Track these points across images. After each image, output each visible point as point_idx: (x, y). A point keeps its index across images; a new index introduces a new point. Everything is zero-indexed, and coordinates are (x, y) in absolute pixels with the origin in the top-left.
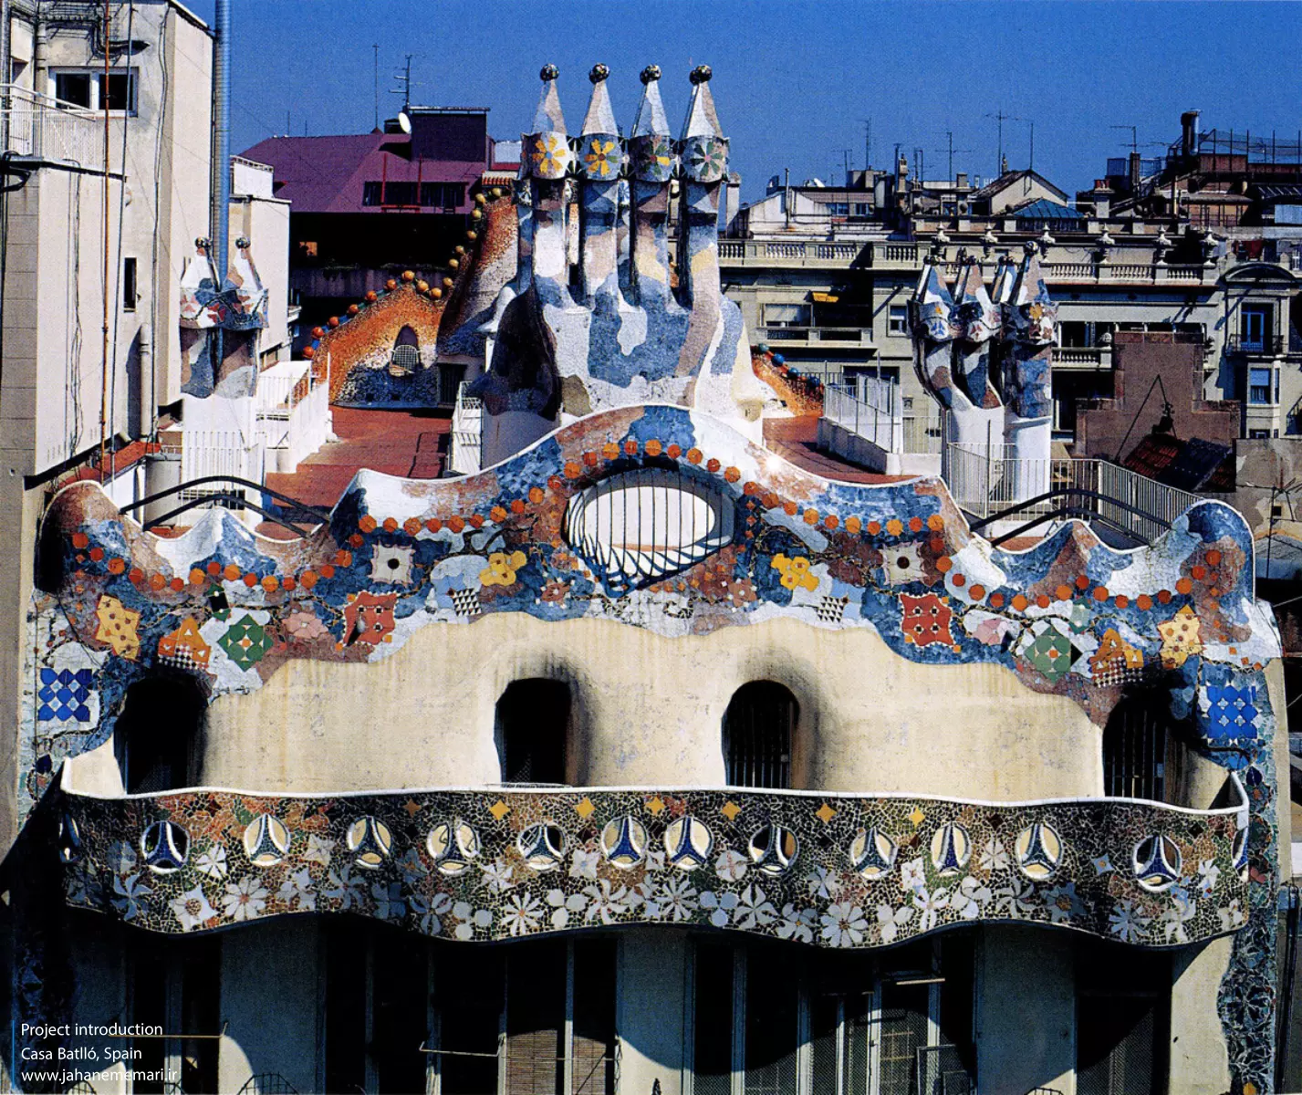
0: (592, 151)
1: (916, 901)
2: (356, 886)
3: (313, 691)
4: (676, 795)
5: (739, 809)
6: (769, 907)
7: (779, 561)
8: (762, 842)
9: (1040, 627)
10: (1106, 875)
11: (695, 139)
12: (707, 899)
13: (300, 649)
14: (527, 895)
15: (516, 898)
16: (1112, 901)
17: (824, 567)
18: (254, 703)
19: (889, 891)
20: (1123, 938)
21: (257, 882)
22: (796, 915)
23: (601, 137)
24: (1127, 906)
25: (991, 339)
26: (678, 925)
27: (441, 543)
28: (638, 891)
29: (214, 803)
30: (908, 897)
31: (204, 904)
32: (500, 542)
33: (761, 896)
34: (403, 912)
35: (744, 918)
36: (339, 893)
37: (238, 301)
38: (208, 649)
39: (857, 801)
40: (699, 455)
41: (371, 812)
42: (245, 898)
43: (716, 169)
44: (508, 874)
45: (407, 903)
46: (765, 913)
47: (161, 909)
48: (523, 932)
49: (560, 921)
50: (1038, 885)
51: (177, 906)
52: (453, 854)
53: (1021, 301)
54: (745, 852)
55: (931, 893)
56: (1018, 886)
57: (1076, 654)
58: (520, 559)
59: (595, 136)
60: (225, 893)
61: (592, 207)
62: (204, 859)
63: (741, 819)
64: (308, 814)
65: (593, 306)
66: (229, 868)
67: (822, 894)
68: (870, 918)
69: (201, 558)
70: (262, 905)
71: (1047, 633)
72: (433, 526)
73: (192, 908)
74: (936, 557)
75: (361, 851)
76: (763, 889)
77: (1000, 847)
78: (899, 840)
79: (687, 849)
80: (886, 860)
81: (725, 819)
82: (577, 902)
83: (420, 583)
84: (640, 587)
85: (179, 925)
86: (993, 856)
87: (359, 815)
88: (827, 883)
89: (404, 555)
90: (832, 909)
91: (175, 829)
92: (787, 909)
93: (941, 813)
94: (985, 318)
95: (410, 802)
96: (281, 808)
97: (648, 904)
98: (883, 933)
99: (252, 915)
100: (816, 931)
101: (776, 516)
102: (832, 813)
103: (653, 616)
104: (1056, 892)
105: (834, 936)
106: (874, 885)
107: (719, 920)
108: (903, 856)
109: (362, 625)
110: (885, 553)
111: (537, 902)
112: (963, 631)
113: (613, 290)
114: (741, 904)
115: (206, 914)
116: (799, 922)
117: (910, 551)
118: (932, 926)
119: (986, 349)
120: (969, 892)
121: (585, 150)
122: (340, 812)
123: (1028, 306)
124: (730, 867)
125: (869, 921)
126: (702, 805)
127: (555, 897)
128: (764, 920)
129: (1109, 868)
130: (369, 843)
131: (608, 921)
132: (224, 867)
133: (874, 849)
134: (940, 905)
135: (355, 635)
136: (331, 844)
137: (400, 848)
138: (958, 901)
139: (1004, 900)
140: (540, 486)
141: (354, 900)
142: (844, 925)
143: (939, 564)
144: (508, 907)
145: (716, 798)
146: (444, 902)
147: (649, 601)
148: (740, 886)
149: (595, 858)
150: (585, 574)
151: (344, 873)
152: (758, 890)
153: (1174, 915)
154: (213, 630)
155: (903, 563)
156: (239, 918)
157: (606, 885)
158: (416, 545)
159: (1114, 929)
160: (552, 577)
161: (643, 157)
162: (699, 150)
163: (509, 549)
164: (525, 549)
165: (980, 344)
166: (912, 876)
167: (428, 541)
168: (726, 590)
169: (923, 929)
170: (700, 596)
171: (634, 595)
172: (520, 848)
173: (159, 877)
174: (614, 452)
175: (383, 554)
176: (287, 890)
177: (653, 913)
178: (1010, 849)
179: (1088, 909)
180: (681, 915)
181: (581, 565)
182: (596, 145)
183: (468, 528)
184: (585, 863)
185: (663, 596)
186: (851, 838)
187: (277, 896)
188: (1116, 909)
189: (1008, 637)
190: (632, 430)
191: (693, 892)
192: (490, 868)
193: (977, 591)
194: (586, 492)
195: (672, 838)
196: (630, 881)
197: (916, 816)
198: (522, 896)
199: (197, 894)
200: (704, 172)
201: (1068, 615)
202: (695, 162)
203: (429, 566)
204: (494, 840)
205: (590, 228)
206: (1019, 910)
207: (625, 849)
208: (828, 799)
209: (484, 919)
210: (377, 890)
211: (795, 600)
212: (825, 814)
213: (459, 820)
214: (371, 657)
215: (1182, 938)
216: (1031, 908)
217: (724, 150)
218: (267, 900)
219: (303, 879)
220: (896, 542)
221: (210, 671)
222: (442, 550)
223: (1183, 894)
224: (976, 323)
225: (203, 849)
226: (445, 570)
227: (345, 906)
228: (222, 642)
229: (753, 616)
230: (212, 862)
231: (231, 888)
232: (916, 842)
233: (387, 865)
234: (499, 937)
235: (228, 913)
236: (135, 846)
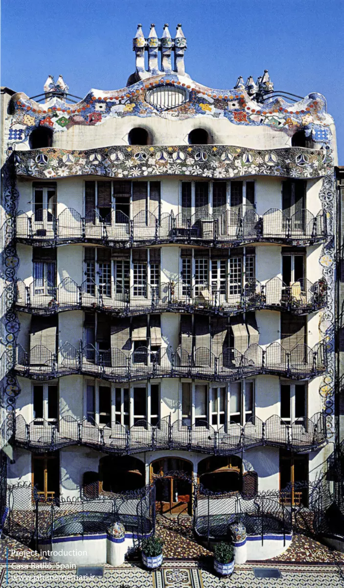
0: (151, 41)
1: (239, 168)
2: (92, 168)
3: (80, 131)
4: (175, 147)
5: (192, 149)
6: (201, 170)
7: (201, 105)
8: (198, 156)
9: (270, 118)
10: (289, 163)
11: (177, 38)
12: (184, 169)
13: (78, 123)
14: (137, 168)
15: (134, 168)
16: (291, 169)
17: (213, 106)
18: (65, 134)
19: (232, 166)
20: (294, 176)
21: (66, 168)
22: (207, 171)
23: (154, 38)
24: (294, 169)
25: (256, 93)
26: (176, 175)
27: (113, 102)
28: (166, 167)
29: (54, 151)
30: (237, 167)
31: (52, 171)
32: (129, 102)
33: (198, 167)
34: (104, 172)
35: (194, 173)
36: (88, 170)
37: (60, 87)
38: (53, 123)
39: (223, 146)
40: (180, 83)
41: (96, 152)
42: (63, 171)
43: (183, 44)
44: (132, 163)
45: (106, 171)
46: (200, 171)
47: (41, 173)
48: (136, 176)
49: (145, 174)
50: (271, 167)
51: (46, 172)
52: (117, 159)
53: (264, 81)
54: (194, 158)
55: (243, 167)
56: (266, 167)
57: (280, 123)
58: (134, 105)
59: (152, 38)
60: (58, 170)
61: (151, 53)
62: (52, 162)
63: (193, 151)
64: (79, 154)
65: (152, 72)
66: (59, 164)
67: (214, 166)
68: (227, 171)
69: (51, 107)
70: (68, 173)
71: (272, 119)
72: (111, 99)
73: (50, 173)
74: (242, 104)
75: (94, 160)
76: (199, 166)
77: (261, 159)
78: (234, 155)
79: (179, 158)
80: (231, 159)
81: (188, 151)
82: (150, 170)
83: (108, 110)
84: (165, 110)
85: (46, 176)
86: (259, 160)
87: (93, 153)
88: (215, 164)
89: (104, 105)
90: (217, 169)
91: (45, 156)
92: (205, 170)
93: (245, 150)
94: (254, 88)
95: (106, 149)
96: (73, 153)
97: (169, 170)
98: (230, 175)
99: (65, 175)
100: (213, 175)
101: (200, 95)
102: (216, 149)
103: (169, 117)
104: (276, 167)
105: (218, 175)
106: (228, 164)
107: (187, 173)
108: (235, 158)
109: (93, 118)
110: (229, 103)
111: (139, 169)
112: (250, 119)
113: (157, 69)
114: (193, 169)
115: (53, 174)
116: (208, 173)
117: (236, 103)
118: (243, 174)
119: (255, 95)
120: (253, 168)
121: (149, 41)
122: (87, 153)
123: (265, 82)
124: (190, 161)
125: (227, 172)
126: (183, 149)
127: (144, 168)
128: (199, 173)
129: (290, 162)
130: (96, 159)
131: (158, 173)
132: (57, 164)
133: (228, 156)
134: (245, 170)
135: (91, 120)
136: (85, 160)
137: (103, 159)
138: (250, 170)
139: (262, 170)
140: (139, 90)
141: (92, 172)
142: (220, 173)
143: (243, 105)
144: (132, 170)
145: (186, 147)
146: (115, 169)
147: (167, 113)
148: (192, 166)
149: (155, 160)
150: (151, 108)
151: (89, 166)
152: (197, 166)
153: (306, 171)
154: (54, 120)
155: (234, 105)
156: (62, 175)
157: (158, 166)
158: (106, 103)
159: (291, 175)
160: (142, 109)
161: (164, 42)
162: (179, 40)
163: (131, 103)
164: (135, 103)
165: (253, 94)
166: (238, 163)
167: (110, 102)
168: (187, 111)
169: (241, 175)
170: (181, 112)
171: (163, 112)
172: (135, 157)
173: (41, 166)
174: (158, 83)
175: (98, 105)
176: (74, 170)
177: (170, 172)
178: (263, 159)
179: (284, 171)
180: (178, 172)
181: (150, 106)
182: (152, 39)
183: (120, 99)
184: (152, 161)
185: (171, 112)
186: (221, 154)
187: (72, 171)
188: (292, 170)
189: (262, 120)
190: (162, 78)
191: (180, 167)
192: (127, 162)
193: (253, 111)
194: (151, 91)
195: (175, 155)
196: (164, 165)
197: (239, 150)
198: (136, 168)
199: (51, 169)
200: (180, 45)
201: (277, 115)
202: (178, 43)
203: (110, 107)
204: (128, 156)
205: (151, 58)
206: (266, 172)
207: (162, 158)
208: (215, 146)
209: (126, 173)
210: (97, 168)
211: (207, 113)
212: (215, 149)
213: (119, 152)
214: (96, 125)
215: (309, 176)
216: (269, 171)
217: (185, 41)
218: (69, 172)
219: (78, 168)
220: (232, 100)
221: (54, 127)
222: (114, 104)
223: (309, 167)
224: (252, 90)
225: (52, 160)
226: (113, 108)
227: (90, 173)
228: (57, 122)
229: (195, 116)
230: (55, 163)
231: (59, 169)
232: (239, 156)
233: (100, 163)
234: (130, 177)
235: (59, 174)
236: (34, 160)
